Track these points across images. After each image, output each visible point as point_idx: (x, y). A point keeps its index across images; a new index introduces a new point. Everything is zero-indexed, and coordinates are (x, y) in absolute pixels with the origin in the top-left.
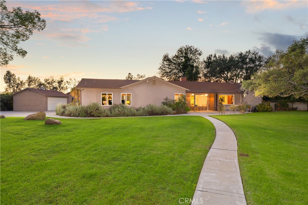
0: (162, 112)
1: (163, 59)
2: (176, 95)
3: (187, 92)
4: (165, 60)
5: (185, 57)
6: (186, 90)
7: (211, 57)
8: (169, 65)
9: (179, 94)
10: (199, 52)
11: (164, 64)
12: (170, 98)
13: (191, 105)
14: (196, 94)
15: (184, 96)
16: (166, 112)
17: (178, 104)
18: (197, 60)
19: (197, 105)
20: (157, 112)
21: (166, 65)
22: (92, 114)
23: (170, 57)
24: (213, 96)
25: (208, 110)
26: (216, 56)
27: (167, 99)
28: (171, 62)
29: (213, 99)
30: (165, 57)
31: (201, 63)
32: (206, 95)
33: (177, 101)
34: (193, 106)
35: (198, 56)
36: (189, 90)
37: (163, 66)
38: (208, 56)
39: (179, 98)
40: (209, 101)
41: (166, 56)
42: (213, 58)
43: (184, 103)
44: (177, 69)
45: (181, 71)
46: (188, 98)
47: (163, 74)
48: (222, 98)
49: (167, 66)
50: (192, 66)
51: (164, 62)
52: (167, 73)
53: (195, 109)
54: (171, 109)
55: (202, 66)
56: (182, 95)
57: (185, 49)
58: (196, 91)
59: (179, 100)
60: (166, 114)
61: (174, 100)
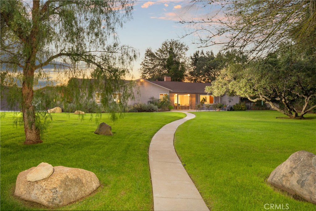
0: (149, 109)
1: (146, 54)
2: (161, 95)
3: (170, 92)
4: (147, 55)
5: (170, 52)
6: (170, 91)
7: (197, 53)
8: (152, 60)
9: (164, 94)
10: (186, 47)
11: (146, 59)
12: (156, 97)
13: (175, 105)
14: (178, 94)
15: (168, 96)
16: (153, 109)
17: (162, 103)
18: (183, 55)
19: (180, 104)
20: (145, 109)
21: (148, 61)
22: (91, 110)
23: (154, 51)
24: (195, 96)
25: (190, 109)
26: (204, 52)
27: (153, 98)
28: (155, 56)
29: (194, 99)
30: (147, 52)
31: (188, 58)
32: (189, 95)
33: (162, 100)
34: (176, 105)
35: (184, 51)
36: (172, 91)
37: (145, 62)
38: (195, 52)
39: (163, 98)
40: (191, 101)
41: (148, 50)
42: (200, 55)
43: (168, 102)
44: (161, 65)
45: (165, 67)
46: (171, 98)
47: (145, 71)
48: (205, 98)
49: (150, 61)
50: (178, 63)
51: (146, 57)
52: (149, 69)
53: (178, 108)
54: (156, 107)
55: (189, 62)
56: (166, 95)
57: (170, 43)
58: (178, 92)
59: (164, 100)
60: (153, 111)
61: (159, 100)
